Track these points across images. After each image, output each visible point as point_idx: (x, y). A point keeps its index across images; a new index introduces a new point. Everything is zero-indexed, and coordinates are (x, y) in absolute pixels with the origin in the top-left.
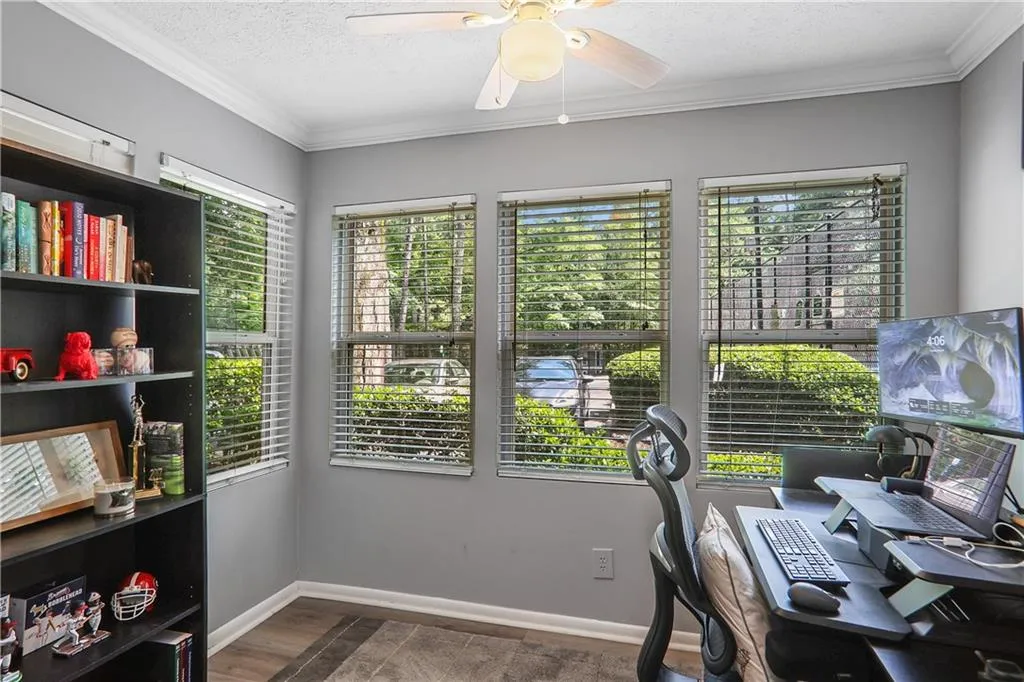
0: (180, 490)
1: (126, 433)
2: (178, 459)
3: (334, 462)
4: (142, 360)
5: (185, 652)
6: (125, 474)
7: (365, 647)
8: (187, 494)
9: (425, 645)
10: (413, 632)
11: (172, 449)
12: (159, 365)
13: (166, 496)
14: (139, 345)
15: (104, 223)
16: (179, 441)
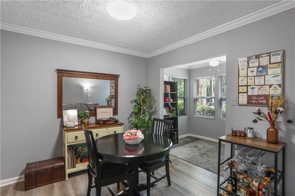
0: (175, 115)
1: (170, 109)
2: (175, 112)
3: (194, 116)
4: (172, 100)
5: (176, 134)
6: (170, 113)
7: (197, 141)
8: (176, 116)
9: (206, 142)
10: (205, 141)
11: (174, 111)
12: (173, 101)
13: (174, 116)
14: (171, 99)
15: (168, 86)
16: (175, 110)
